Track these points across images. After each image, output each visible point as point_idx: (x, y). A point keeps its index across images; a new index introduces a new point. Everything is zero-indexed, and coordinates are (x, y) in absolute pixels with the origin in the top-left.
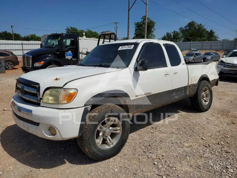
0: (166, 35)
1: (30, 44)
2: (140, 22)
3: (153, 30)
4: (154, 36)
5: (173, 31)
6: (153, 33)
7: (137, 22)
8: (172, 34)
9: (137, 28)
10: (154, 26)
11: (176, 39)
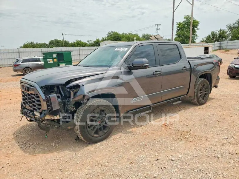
0: (210, 34)
1: (86, 50)
2: (182, 21)
3: (196, 30)
4: (197, 36)
5: (219, 30)
6: (196, 33)
7: (180, 23)
8: (218, 33)
9: (178, 29)
10: (197, 25)
11: (223, 38)
